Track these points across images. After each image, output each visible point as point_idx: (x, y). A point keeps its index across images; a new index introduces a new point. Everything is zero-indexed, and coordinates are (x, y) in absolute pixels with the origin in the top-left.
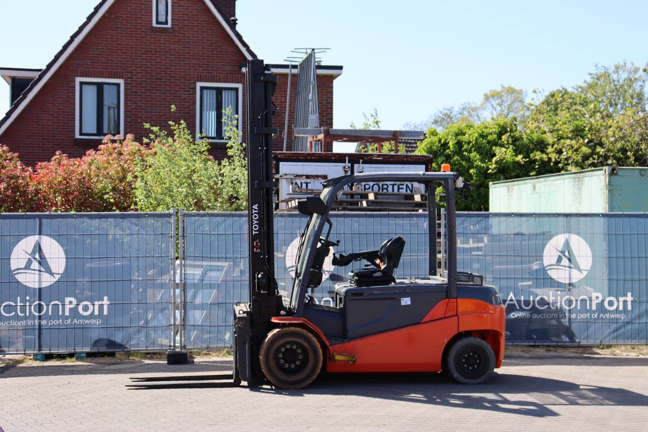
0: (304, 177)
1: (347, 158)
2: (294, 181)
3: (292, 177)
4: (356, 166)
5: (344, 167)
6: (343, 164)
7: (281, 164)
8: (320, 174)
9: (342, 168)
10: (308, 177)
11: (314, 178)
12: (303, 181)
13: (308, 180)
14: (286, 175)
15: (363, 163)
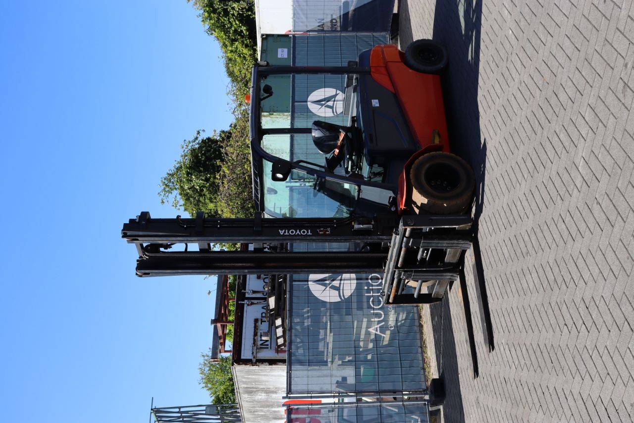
0: (256, 338)
1: (239, 302)
2: (259, 346)
3: (255, 348)
4: (247, 296)
5: (248, 305)
6: (246, 305)
7: (242, 357)
8: (253, 325)
9: (249, 307)
10: (255, 334)
11: (257, 329)
12: (259, 339)
13: (259, 334)
14: (253, 353)
15: (245, 290)
